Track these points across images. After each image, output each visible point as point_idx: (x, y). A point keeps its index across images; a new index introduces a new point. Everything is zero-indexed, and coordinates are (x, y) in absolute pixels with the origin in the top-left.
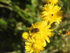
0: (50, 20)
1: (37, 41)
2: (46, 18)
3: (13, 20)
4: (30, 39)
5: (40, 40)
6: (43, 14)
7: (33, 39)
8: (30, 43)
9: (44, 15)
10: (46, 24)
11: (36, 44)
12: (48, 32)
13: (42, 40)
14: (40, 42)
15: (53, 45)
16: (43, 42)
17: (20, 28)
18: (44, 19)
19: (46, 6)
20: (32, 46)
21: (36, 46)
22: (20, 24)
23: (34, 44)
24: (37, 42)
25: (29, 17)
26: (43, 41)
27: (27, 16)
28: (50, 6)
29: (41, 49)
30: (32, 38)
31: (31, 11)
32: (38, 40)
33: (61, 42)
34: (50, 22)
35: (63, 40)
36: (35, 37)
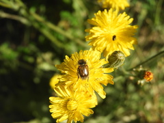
0: (108, 46)
1: (75, 93)
2: (98, 42)
3: (32, 48)
4: (61, 91)
5: (83, 93)
6: (93, 34)
7: (67, 90)
8: (61, 98)
9: (94, 36)
10: (96, 57)
11: (75, 102)
12: (102, 75)
13: (87, 92)
14: (82, 98)
15: (124, 106)
16: (91, 96)
17: (46, 67)
18: (94, 45)
19: (98, 16)
20: (65, 106)
21: (73, 105)
22: (48, 56)
23: (68, 100)
24: (77, 96)
25: (68, 41)
26: (91, 94)
27: (62, 38)
28: (109, 16)
29: (84, 112)
30: (66, 87)
31: (72, 27)
32: (78, 92)
33: (142, 98)
34: (109, 52)
35: (147, 92)
36: (72, 85)
